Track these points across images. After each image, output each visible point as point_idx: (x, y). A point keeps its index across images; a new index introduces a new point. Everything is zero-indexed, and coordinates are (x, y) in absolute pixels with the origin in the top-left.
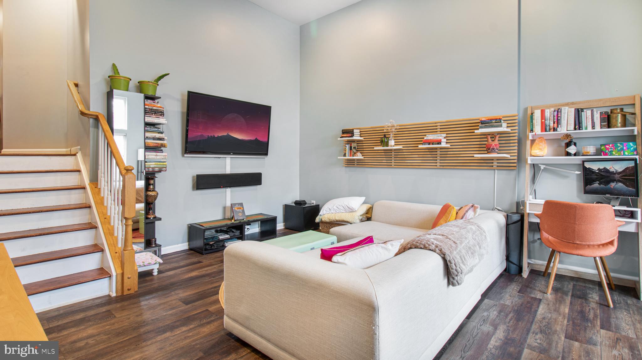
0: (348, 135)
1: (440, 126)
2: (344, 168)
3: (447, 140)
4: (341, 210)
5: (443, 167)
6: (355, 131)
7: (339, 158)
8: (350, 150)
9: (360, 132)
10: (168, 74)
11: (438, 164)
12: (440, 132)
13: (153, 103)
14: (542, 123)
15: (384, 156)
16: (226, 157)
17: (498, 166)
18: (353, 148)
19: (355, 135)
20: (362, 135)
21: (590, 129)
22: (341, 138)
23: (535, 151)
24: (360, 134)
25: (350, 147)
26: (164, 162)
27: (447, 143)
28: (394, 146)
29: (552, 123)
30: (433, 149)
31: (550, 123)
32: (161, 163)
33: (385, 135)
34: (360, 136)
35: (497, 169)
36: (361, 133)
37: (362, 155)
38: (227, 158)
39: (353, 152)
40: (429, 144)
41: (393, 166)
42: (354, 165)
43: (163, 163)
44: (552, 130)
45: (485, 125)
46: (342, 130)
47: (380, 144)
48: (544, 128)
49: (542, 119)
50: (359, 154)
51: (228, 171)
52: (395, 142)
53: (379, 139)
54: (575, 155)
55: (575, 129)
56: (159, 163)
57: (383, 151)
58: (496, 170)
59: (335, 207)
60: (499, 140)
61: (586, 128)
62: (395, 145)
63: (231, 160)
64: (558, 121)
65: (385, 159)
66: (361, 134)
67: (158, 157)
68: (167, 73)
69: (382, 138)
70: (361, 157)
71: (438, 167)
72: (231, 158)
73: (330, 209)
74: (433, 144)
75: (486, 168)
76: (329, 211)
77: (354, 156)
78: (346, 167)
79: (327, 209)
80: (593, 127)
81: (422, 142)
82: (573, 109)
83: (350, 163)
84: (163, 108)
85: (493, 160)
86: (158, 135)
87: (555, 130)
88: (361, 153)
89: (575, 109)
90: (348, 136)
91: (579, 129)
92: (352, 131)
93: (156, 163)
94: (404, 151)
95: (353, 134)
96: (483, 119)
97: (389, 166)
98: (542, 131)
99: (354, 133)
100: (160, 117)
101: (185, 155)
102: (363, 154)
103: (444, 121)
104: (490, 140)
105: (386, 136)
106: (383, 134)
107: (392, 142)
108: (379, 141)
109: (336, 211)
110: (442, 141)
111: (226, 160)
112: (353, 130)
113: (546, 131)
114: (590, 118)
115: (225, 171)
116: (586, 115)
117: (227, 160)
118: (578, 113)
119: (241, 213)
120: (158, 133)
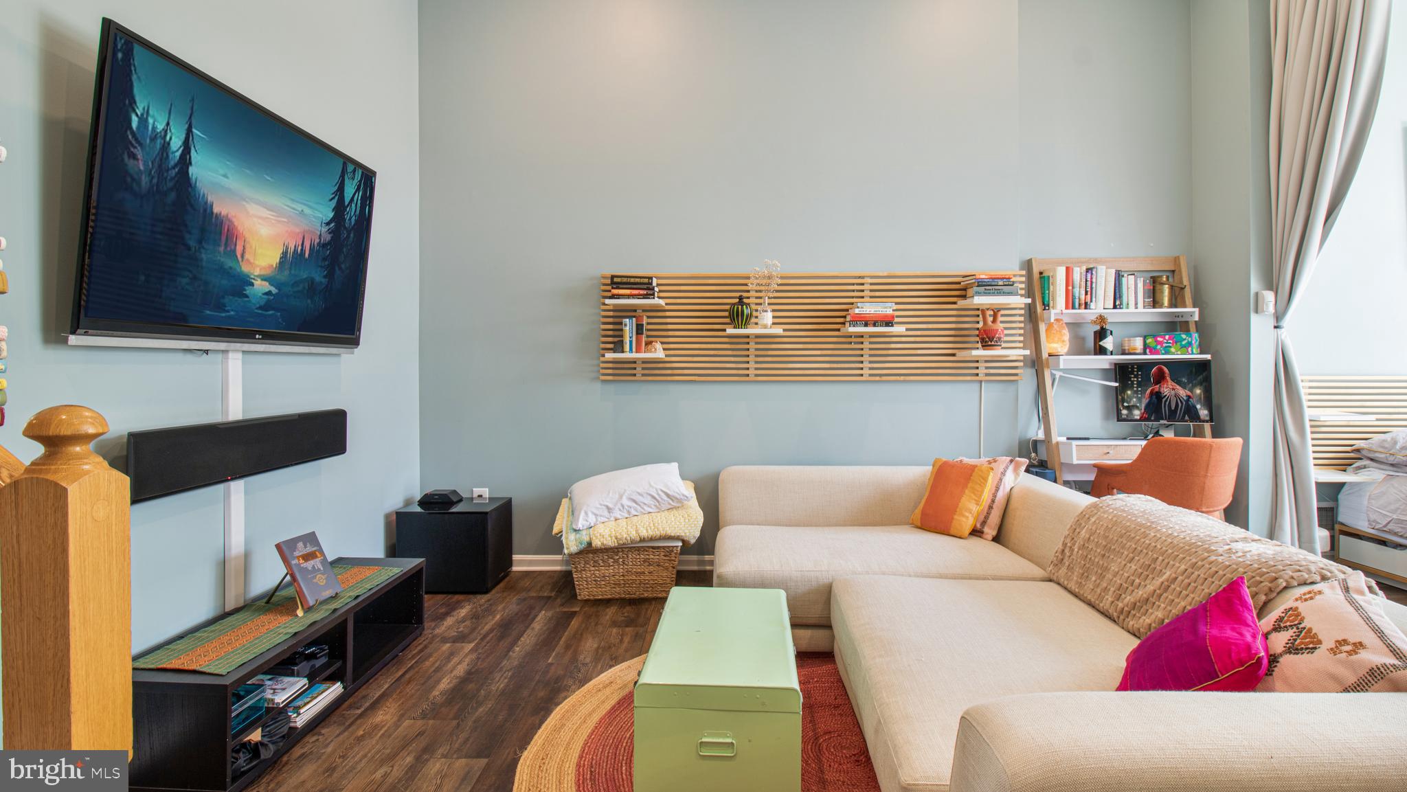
0: (642, 292)
1: (871, 284)
2: (598, 385)
4: (645, 507)
5: (878, 378)
6: (653, 281)
8: (637, 333)
11: (863, 371)
12: (871, 297)
14: (1067, 291)
16: (226, 350)
17: (987, 375)
21: (1132, 309)
22: (605, 297)
25: (637, 325)
28: (764, 327)
29: (1083, 292)
30: (856, 336)
31: (1079, 293)
33: (741, 298)
35: (986, 381)
37: (664, 349)
39: (645, 339)
40: (866, 325)
41: (752, 378)
42: (635, 375)
44: (1083, 306)
45: (985, 289)
48: (1071, 303)
49: (1067, 285)
50: (657, 345)
52: (774, 317)
53: (728, 307)
54: (1111, 352)
55: (1115, 307)
58: (983, 383)
59: (625, 502)
60: (1001, 322)
61: (1127, 308)
62: (774, 324)
63: (244, 363)
64: (1090, 291)
69: (734, 304)
70: (662, 355)
71: (865, 377)
73: (608, 508)
74: (874, 325)
75: (966, 378)
76: (606, 513)
79: (597, 508)
80: (1136, 304)
81: (848, 319)
82: (1113, 271)
83: (622, 370)
85: (979, 361)
87: (1086, 306)
88: (662, 343)
89: (1116, 271)
90: (641, 295)
91: (1119, 308)
92: (644, 280)
94: (782, 339)
95: (653, 289)
96: (982, 277)
97: (743, 377)
98: (1067, 308)
101: (72, 340)
102: (667, 345)
104: (989, 320)
105: (745, 300)
106: (738, 294)
107: (767, 317)
108: (726, 314)
109: (629, 512)
111: (225, 360)
112: (651, 278)
113: (1073, 308)
114: (1133, 288)
116: (1128, 282)
117: (229, 362)
118: (1119, 278)
119: (320, 572)
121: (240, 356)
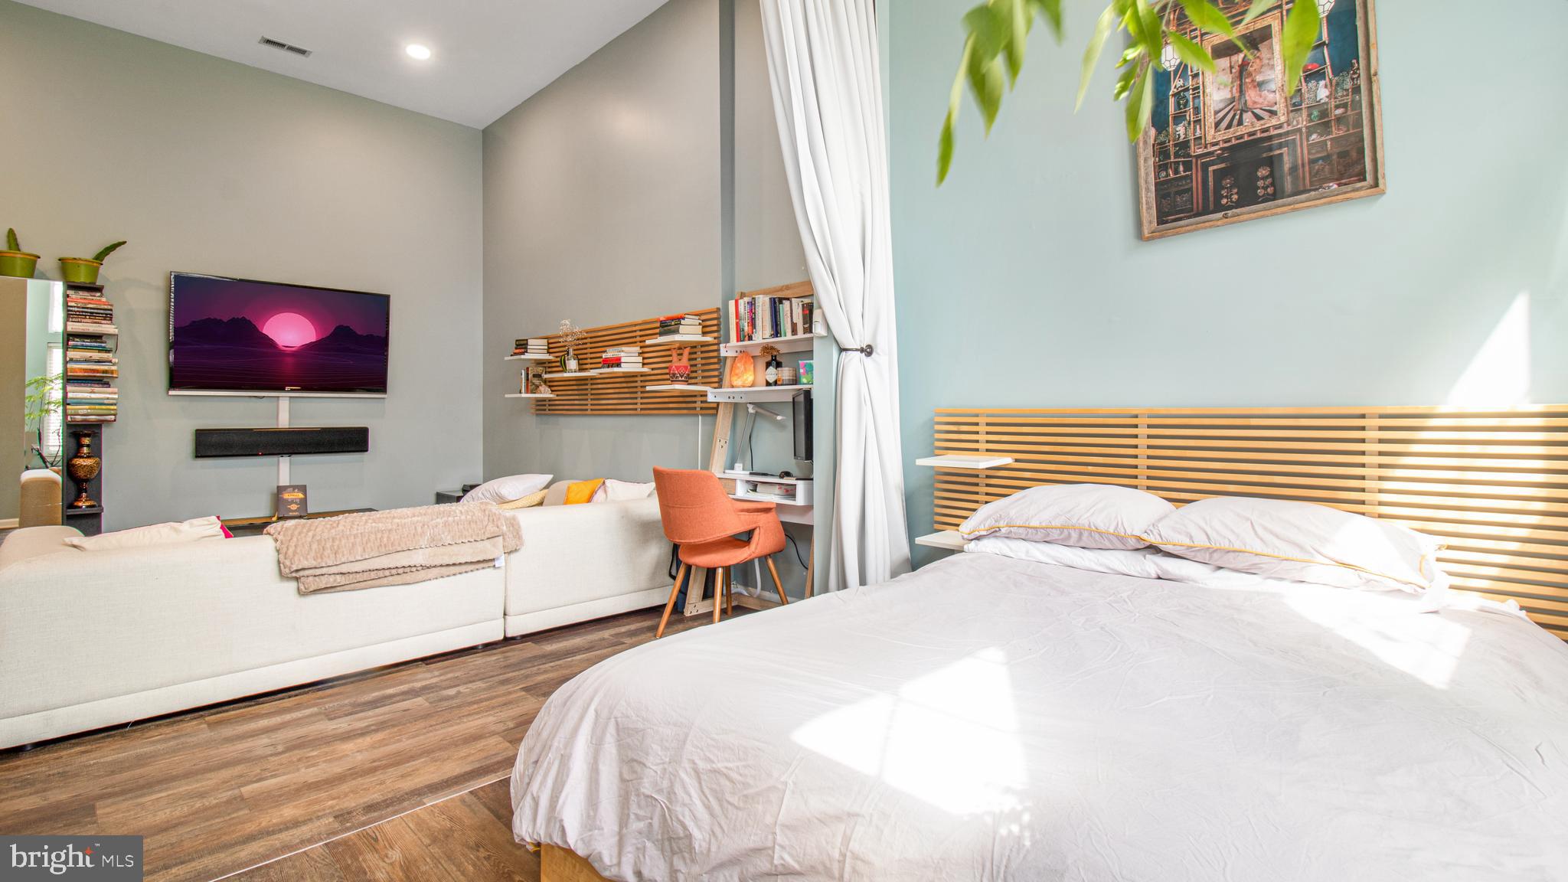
0: (520, 350)
1: (641, 330)
2: (534, 417)
3: (644, 358)
6: (530, 342)
7: (506, 396)
8: (527, 380)
9: (549, 343)
10: (124, 243)
11: (639, 406)
12: (633, 342)
13: (89, 297)
14: (737, 324)
15: (576, 392)
16: (278, 397)
18: (530, 376)
19: (529, 351)
20: (551, 350)
22: (512, 355)
23: (737, 382)
24: (546, 347)
25: (526, 374)
26: (112, 404)
27: (644, 364)
28: (575, 372)
29: (747, 324)
30: (633, 376)
31: (744, 325)
32: (104, 407)
34: (548, 352)
35: (702, 415)
36: (551, 346)
37: (552, 391)
38: (280, 398)
39: (534, 384)
40: (608, 367)
41: (589, 412)
42: (545, 410)
43: (108, 407)
44: (748, 337)
45: (665, 330)
46: (517, 341)
47: (561, 369)
48: (739, 334)
49: (737, 317)
50: (543, 388)
51: (284, 422)
54: (776, 383)
55: (774, 335)
56: (97, 407)
57: (574, 383)
58: (700, 417)
60: (690, 360)
61: (785, 334)
63: (290, 402)
64: (752, 321)
65: (577, 397)
66: (549, 348)
67: (93, 396)
68: (121, 241)
70: (551, 396)
71: (639, 411)
72: (290, 397)
74: (613, 366)
75: (685, 412)
77: (535, 393)
78: (537, 415)
80: (794, 331)
81: (600, 365)
82: (768, 301)
83: (542, 408)
84: (111, 305)
85: (695, 396)
86: (96, 355)
87: (750, 338)
88: (550, 386)
89: (770, 299)
90: (523, 352)
91: (777, 337)
92: (525, 342)
93: (93, 407)
94: (599, 381)
95: (526, 348)
96: (662, 319)
97: (582, 412)
98: (738, 341)
99: (529, 347)
100: (103, 322)
101: (172, 393)
102: (553, 389)
103: (639, 320)
104: (675, 358)
107: (572, 364)
110: (623, 360)
111: (278, 400)
112: (527, 340)
113: (741, 340)
114: (789, 315)
115: (278, 424)
117: (280, 401)
118: (775, 304)
119: (296, 503)
120: (100, 351)
121: (288, 399)
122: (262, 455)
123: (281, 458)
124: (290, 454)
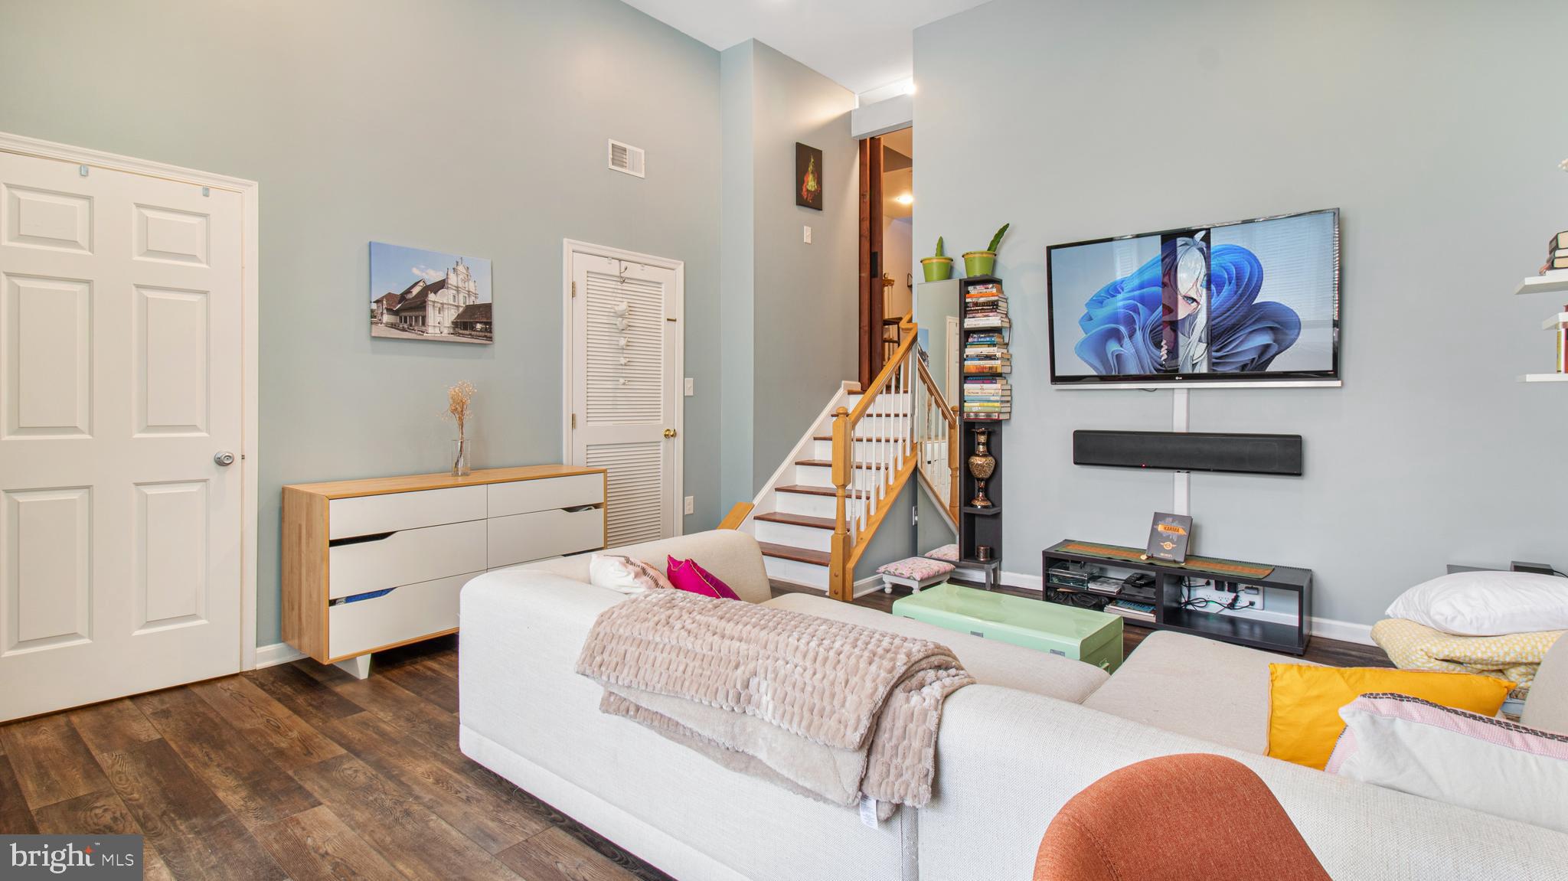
10: (1008, 226)
13: (985, 291)
26: (995, 402)
32: (990, 404)
38: (1175, 391)
43: (993, 404)
51: (1181, 425)
56: (986, 404)
67: (985, 393)
68: (1006, 223)
72: (1189, 389)
84: (1004, 296)
86: (986, 350)
93: (982, 404)
100: (991, 314)
101: (1055, 387)
115: (1170, 426)
117: (1175, 396)
119: (1172, 541)
120: (989, 345)
121: (1186, 391)
122: (1146, 467)
123: (1177, 474)
124: (1189, 470)
